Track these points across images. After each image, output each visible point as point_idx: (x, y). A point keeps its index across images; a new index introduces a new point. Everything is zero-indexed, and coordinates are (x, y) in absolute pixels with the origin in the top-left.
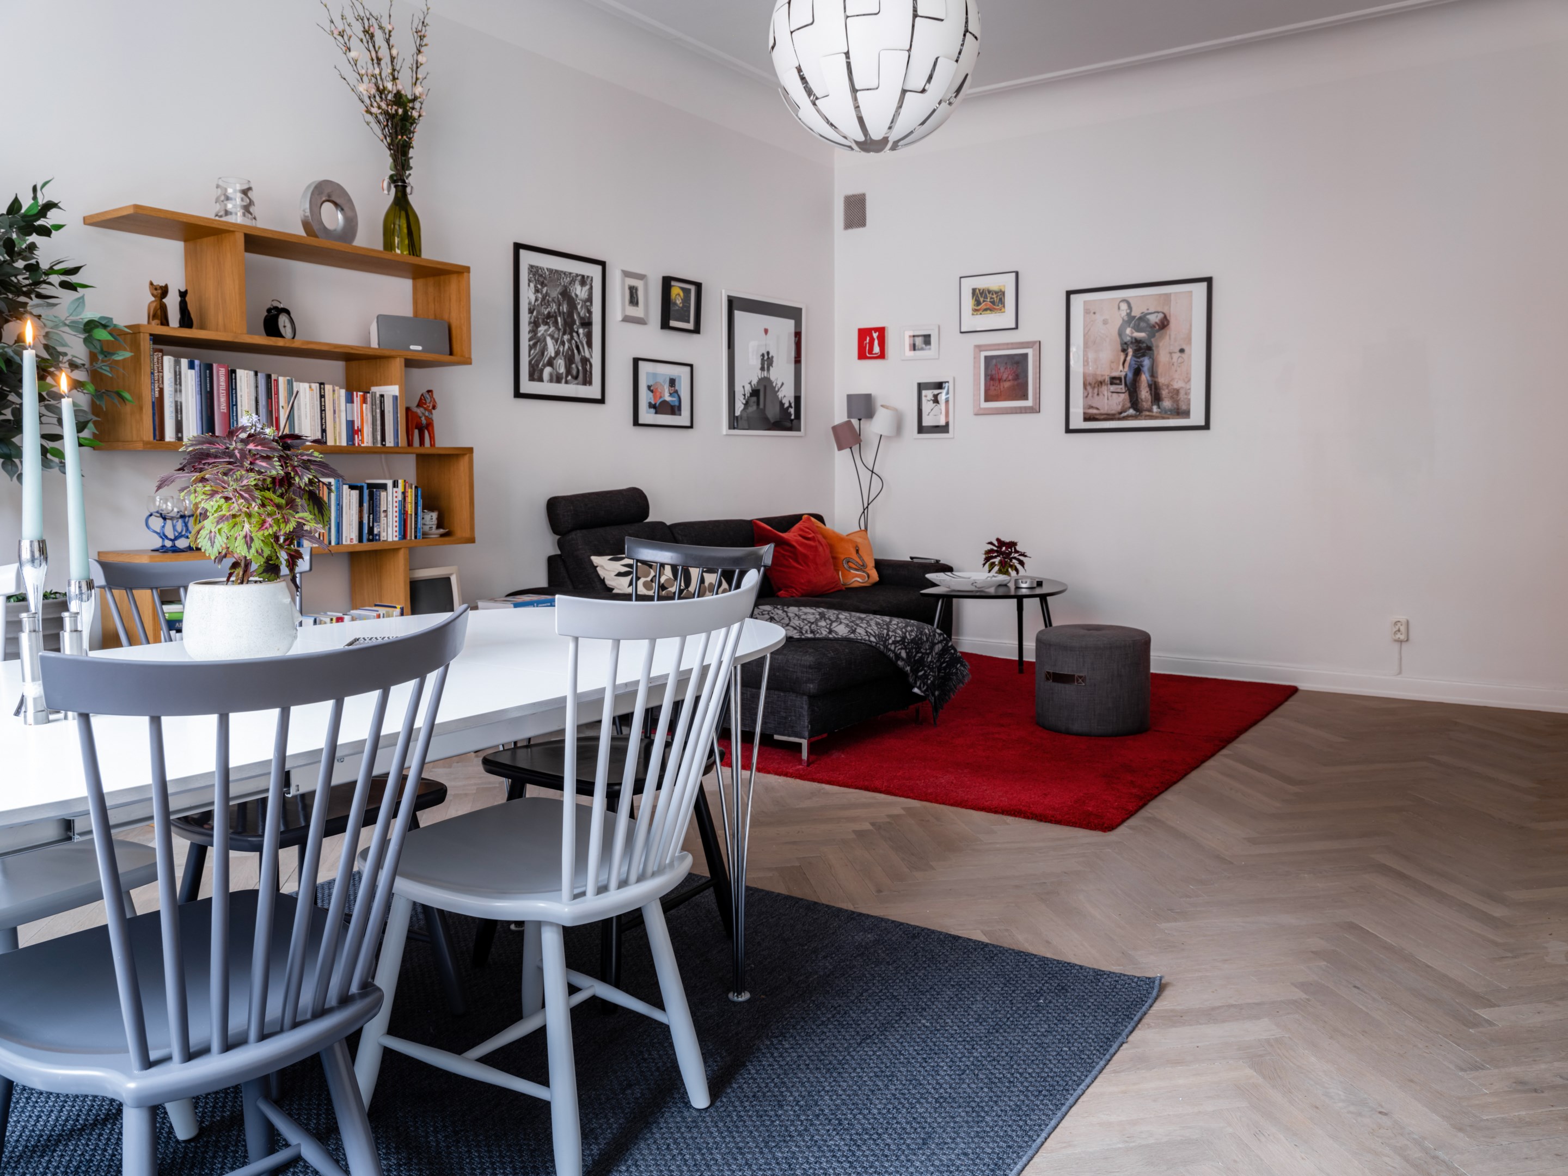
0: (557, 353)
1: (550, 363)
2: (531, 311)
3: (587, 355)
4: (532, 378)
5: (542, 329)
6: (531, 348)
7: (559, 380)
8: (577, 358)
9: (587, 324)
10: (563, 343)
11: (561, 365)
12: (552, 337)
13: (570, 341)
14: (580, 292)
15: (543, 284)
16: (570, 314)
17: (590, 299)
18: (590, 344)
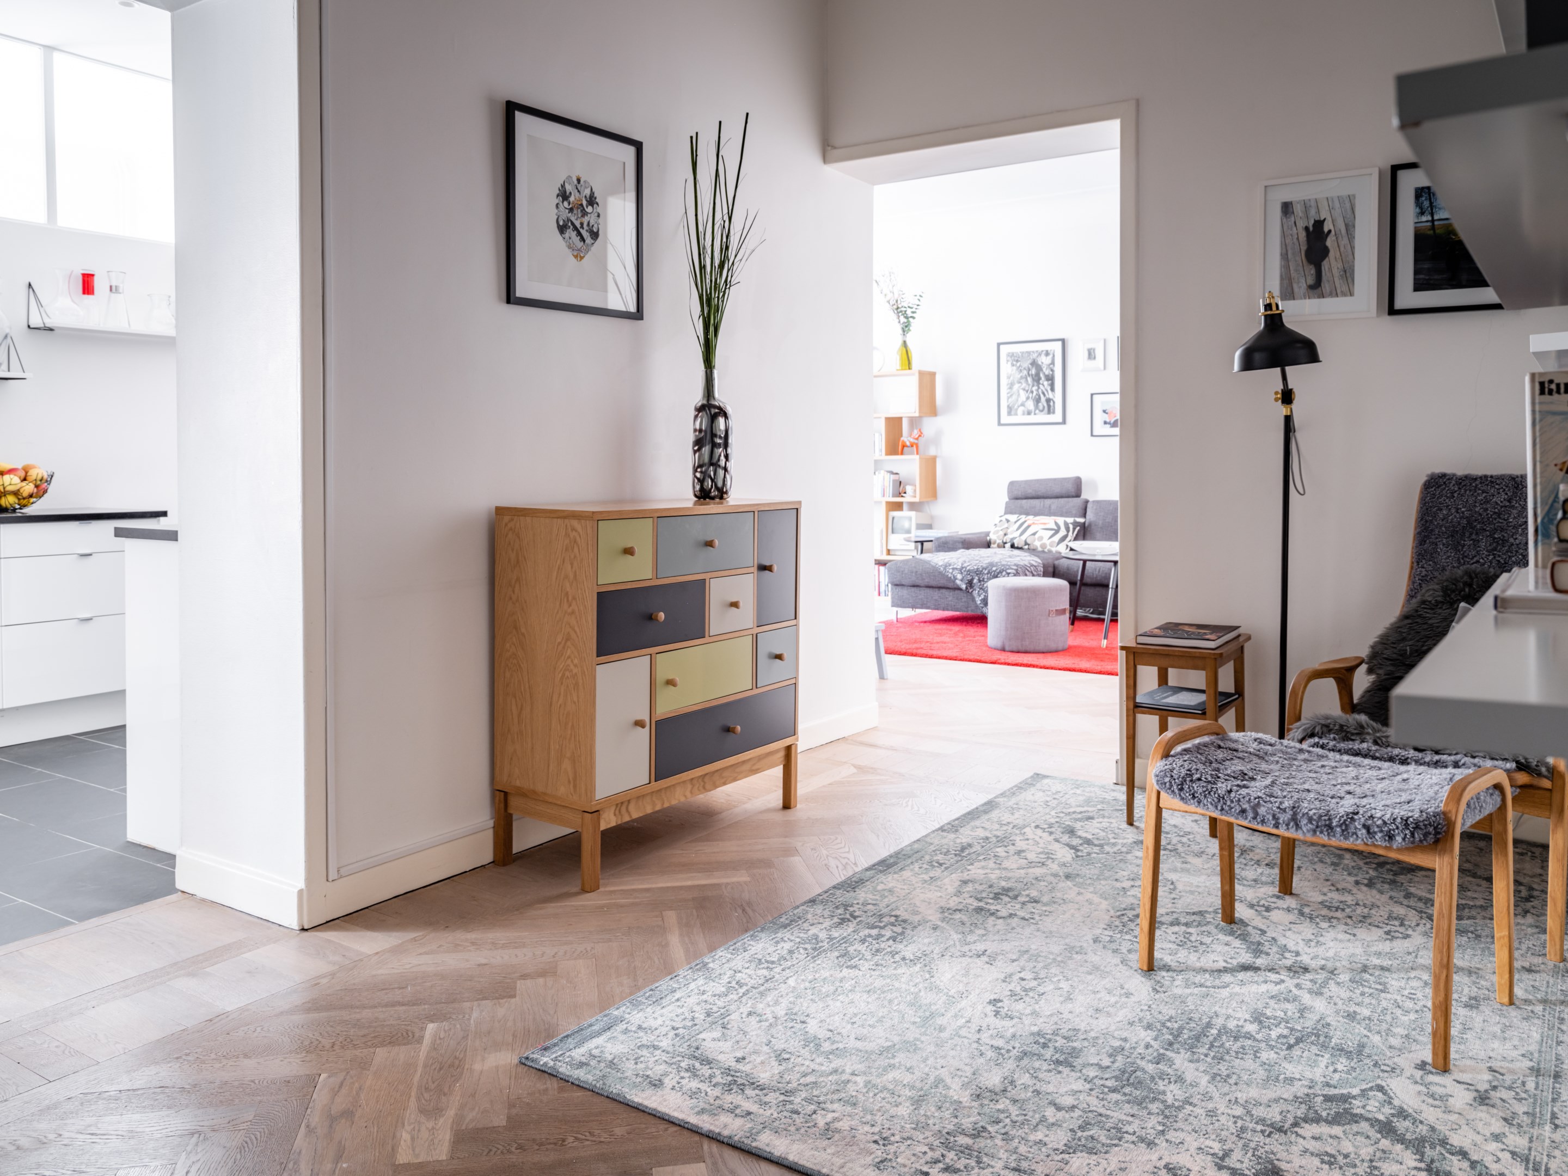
0: (1028, 398)
1: (1023, 405)
2: (1009, 378)
3: (1050, 395)
4: (1009, 413)
5: (1016, 386)
6: (1008, 398)
7: (1029, 413)
8: (1043, 399)
9: (1051, 379)
10: (1032, 392)
11: (1030, 405)
12: (1024, 389)
13: (1037, 390)
14: (1044, 361)
15: (1017, 361)
16: (1037, 375)
17: (1053, 363)
18: (1053, 389)
